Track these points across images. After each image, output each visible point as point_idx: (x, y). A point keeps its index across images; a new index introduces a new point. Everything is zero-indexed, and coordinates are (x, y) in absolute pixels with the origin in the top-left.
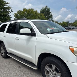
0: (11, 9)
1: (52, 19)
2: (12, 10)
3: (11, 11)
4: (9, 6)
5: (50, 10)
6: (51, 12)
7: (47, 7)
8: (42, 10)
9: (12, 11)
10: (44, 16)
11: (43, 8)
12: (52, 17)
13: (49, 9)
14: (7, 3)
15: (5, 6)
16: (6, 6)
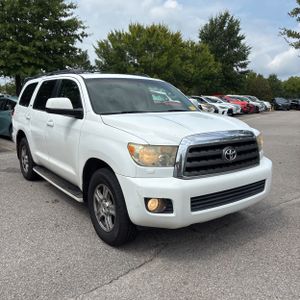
0: (84, 28)
1: (244, 66)
2: (86, 31)
3: (83, 35)
4: (74, 16)
5: (238, 29)
6: (243, 38)
7: (227, 15)
8: (206, 27)
9: (87, 36)
10: (208, 53)
11: (211, 21)
12: (245, 59)
13: (237, 23)
14: (71, 7)
15: (61, 15)
16: (66, 15)
